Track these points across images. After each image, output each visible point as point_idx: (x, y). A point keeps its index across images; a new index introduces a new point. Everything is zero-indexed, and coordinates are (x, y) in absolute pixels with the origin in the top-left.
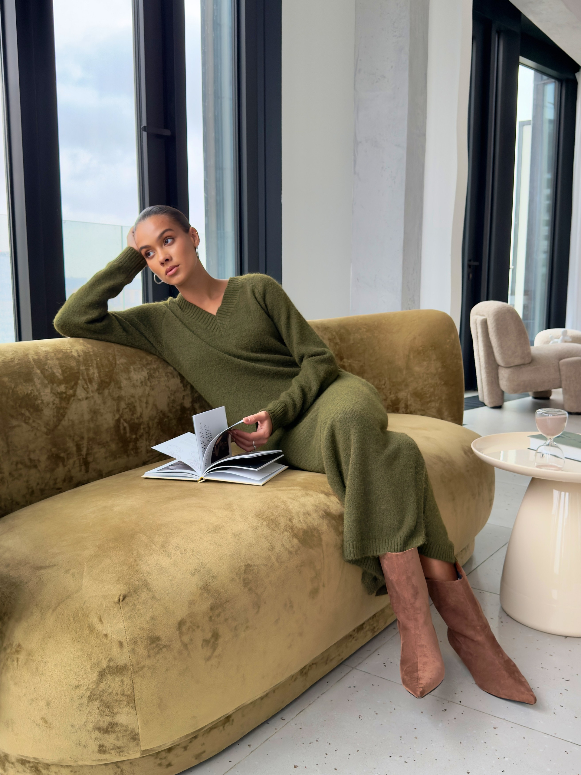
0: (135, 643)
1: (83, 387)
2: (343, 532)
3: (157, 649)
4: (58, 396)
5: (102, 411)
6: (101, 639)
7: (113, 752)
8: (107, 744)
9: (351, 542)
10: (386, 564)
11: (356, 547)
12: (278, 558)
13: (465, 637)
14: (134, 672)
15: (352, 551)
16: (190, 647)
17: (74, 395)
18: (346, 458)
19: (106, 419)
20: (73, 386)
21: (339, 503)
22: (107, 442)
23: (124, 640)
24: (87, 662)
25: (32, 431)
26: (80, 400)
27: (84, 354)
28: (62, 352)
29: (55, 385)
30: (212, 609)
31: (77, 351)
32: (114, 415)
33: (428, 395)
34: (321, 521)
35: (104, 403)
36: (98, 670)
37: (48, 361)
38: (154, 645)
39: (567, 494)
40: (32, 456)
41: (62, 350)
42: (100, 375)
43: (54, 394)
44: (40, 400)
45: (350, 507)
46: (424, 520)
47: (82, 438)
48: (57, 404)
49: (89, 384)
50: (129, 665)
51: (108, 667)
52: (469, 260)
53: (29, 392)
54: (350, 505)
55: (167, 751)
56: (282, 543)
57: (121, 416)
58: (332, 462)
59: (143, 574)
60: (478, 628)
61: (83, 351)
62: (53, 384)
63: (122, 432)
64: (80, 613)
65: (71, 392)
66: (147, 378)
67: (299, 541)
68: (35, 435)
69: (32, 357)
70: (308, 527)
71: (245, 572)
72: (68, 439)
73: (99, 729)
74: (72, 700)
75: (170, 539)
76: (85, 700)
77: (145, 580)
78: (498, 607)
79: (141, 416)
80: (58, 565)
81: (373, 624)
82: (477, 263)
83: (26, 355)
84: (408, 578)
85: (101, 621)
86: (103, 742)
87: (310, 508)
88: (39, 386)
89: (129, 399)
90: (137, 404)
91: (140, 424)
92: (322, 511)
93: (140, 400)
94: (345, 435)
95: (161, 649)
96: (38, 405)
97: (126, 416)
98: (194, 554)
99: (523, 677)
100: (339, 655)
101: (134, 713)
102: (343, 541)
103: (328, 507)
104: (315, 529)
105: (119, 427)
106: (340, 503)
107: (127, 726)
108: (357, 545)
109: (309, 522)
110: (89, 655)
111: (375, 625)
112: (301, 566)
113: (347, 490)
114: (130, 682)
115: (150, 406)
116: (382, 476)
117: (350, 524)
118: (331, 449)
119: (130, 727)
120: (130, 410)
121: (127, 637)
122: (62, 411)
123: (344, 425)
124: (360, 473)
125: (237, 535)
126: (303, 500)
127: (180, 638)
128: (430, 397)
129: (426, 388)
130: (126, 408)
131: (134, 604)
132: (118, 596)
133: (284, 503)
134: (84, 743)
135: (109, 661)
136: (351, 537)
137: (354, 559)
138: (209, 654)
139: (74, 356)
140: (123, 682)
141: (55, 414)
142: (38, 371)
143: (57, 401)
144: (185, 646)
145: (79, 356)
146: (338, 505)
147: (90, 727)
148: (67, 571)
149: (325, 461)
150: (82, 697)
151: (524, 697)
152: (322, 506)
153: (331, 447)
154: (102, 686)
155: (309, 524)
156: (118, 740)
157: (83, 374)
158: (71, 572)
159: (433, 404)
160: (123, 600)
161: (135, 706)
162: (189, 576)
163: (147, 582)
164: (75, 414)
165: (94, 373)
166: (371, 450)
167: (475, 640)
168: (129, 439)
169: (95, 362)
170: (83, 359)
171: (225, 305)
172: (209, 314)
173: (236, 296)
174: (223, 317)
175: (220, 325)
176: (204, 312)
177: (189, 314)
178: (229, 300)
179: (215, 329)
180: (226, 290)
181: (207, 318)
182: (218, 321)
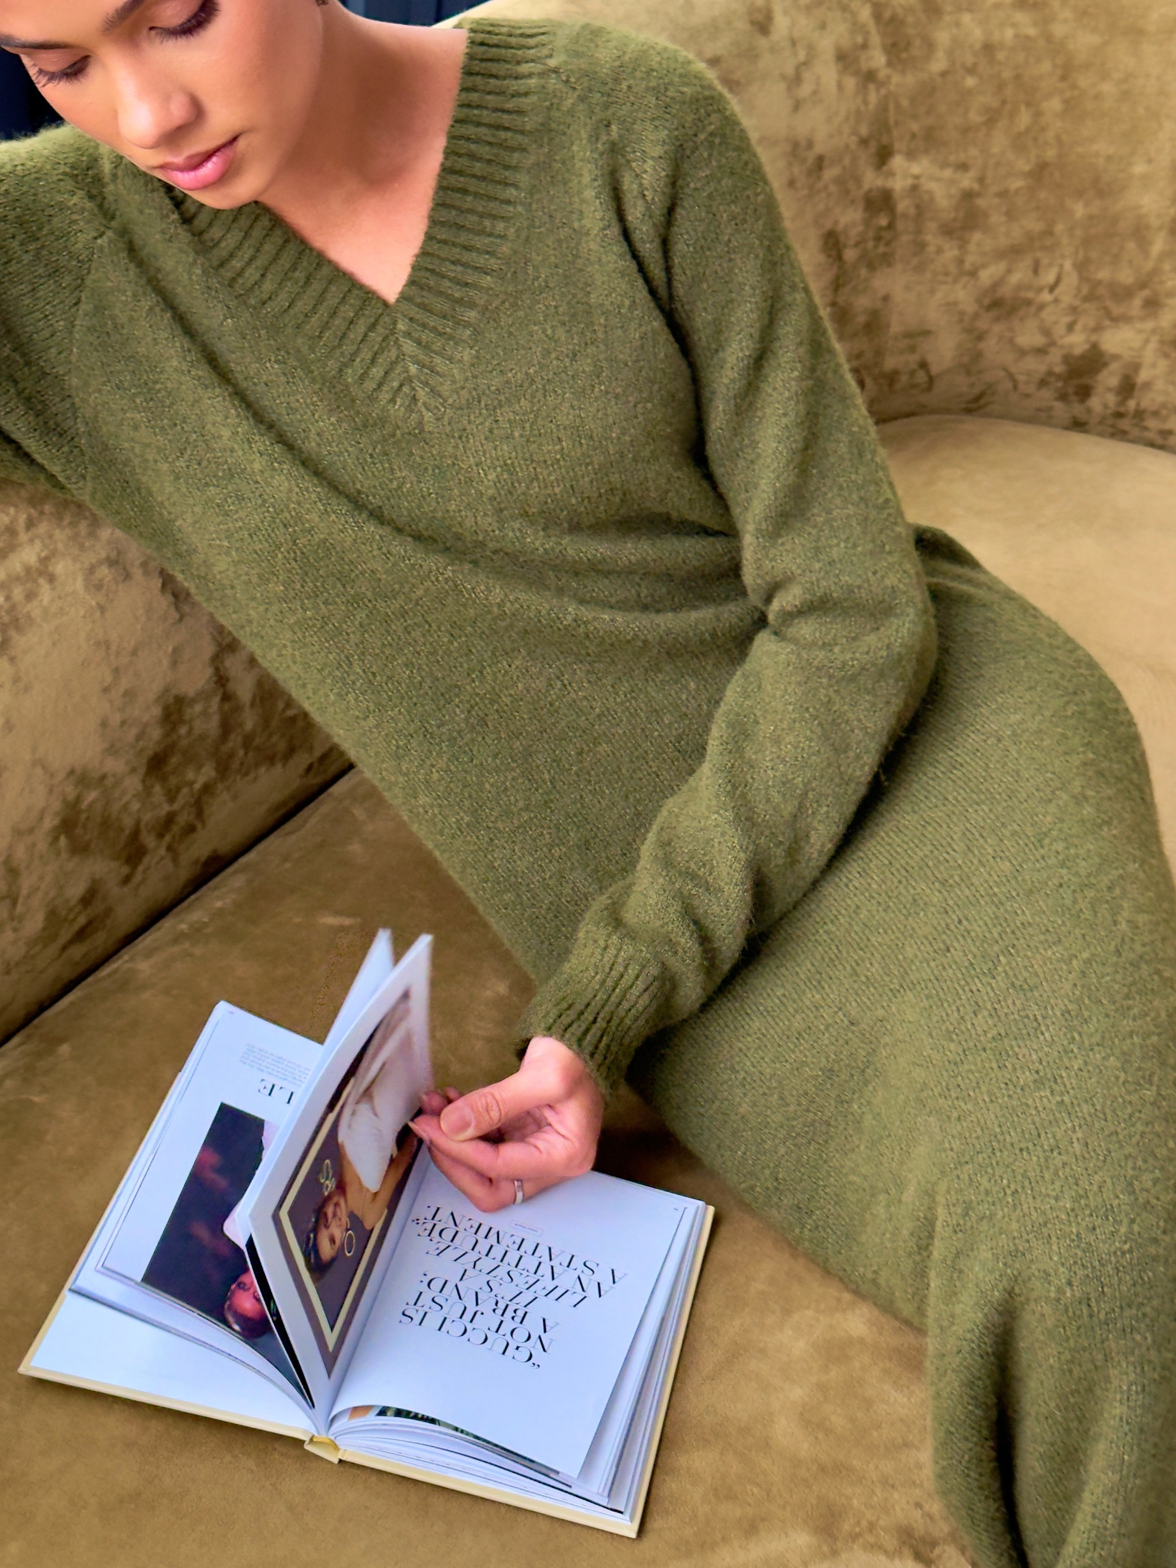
171: (445, 242)
172: (355, 292)
173: (511, 193)
174: (434, 330)
175: (413, 369)
176: (325, 271)
177: (237, 264)
178: (471, 211)
179: (385, 388)
180: (452, 137)
181: (341, 314)
182: (409, 346)
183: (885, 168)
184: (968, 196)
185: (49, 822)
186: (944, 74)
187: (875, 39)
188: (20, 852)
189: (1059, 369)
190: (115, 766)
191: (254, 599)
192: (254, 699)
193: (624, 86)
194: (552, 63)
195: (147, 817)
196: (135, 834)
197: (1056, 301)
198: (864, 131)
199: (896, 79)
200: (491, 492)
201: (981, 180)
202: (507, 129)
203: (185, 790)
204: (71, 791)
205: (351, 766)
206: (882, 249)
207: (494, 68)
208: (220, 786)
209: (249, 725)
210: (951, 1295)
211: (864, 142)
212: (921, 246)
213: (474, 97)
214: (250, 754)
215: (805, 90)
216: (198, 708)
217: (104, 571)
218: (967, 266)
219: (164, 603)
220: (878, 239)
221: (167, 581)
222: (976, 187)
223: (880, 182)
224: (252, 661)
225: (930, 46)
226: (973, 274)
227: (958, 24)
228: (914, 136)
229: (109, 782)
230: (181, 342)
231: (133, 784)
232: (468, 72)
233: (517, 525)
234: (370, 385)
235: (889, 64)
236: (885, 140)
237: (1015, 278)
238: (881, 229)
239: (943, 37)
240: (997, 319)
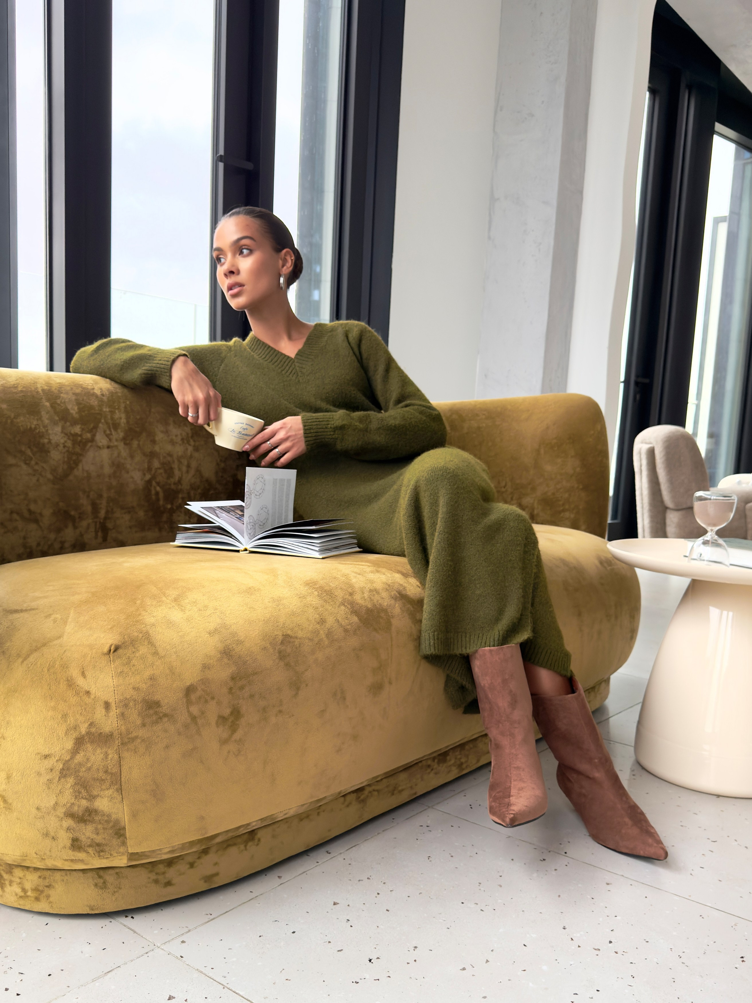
0: (126, 706)
1: (105, 432)
2: (421, 621)
3: (154, 718)
4: (71, 438)
5: (128, 466)
6: (81, 697)
7: (90, 850)
8: (83, 838)
9: (432, 632)
10: (477, 666)
11: (438, 639)
12: (329, 634)
13: (579, 773)
14: (122, 744)
15: (432, 644)
16: (200, 722)
17: (92, 440)
18: (431, 528)
19: (132, 478)
20: (92, 429)
21: (419, 587)
22: (133, 507)
23: (111, 700)
24: (60, 725)
25: (34, 475)
26: (99, 447)
27: (109, 394)
28: (82, 387)
29: (68, 424)
30: (233, 678)
31: (101, 389)
32: (144, 475)
33: (561, 503)
34: (393, 602)
35: (132, 457)
36: (74, 737)
37: (62, 395)
38: (151, 712)
39: (731, 614)
40: (33, 507)
41: (82, 384)
42: (128, 422)
43: (66, 434)
44: (46, 439)
45: (433, 587)
46: (531, 613)
47: (100, 496)
48: (69, 448)
49: (112, 430)
50: (116, 734)
51: (88, 733)
52: (637, 376)
53: (33, 426)
54: (433, 585)
55: (166, 864)
56: (337, 618)
57: (153, 477)
58: (414, 534)
59: (145, 626)
60: (596, 761)
61: (108, 390)
62: (65, 423)
63: (154, 497)
64: (58, 663)
65: (89, 435)
66: (190, 435)
67: (360, 620)
68: (38, 480)
69: (41, 386)
70: (374, 605)
71: (282, 643)
72: (81, 494)
73: (70, 815)
74: (39, 774)
75: (187, 594)
76: (56, 774)
77: (147, 633)
78: (633, 759)
79: (180, 481)
80: (37, 609)
81: (461, 758)
82: (647, 381)
83: (34, 383)
84: (505, 682)
85: (83, 674)
86: (77, 835)
87: (379, 585)
88: (46, 422)
89: (165, 457)
90: (175, 466)
92: (395, 592)
93: (180, 462)
94: (432, 497)
95: (161, 718)
96: (44, 445)
97: (159, 479)
98: (216, 613)
99: (653, 828)
100: (411, 787)
101: (119, 798)
102: (420, 631)
103: (405, 588)
104: (385, 611)
105: (150, 491)
106: (421, 587)
107: (109, 816)
108: (440, 636)
109: (375, 601)
110: (65, 716)
111: (463, 760)
112: (360, 650)
113: (430, 565)
114: (116, 757)
115: (192, 472)
116: (478, 551)
117: (431, 609)
118: (414, 518)
119: (114, 816)
120: (166, 471)
121: (116, 697)
122: (74, 458)
123: (431, 484)
124: (448, 544)
125: (278, 601)
126: (371, 576)
127: (188, 708)
128: (563, 505)
130: (159, 468)
131: (129, 658)
132: (108, 646)
133: (346, 575)
134: (52, 834)
135: (89, 725)
136: (432, 626)
137: (434, 653)
138: (225, 735)
139: (96, 394)
140: (106, 755)
141: (66, 459)
142: (48, 404)
143: (69, 444)
144: (194, 718)
145: (103, 395)
146: (418, 589)
147: (61, 811)
148: (49, 616)
149: (405, 533)
150: (51, 770)
151: (650, 851)
152: (396, 586)
153: (413, 515)
154: (79, 758)
155: (376, 603)
156: (98, 834)
157: (106, 417)
158: (53, 617)
159: (567, 514)
160: (115, 651)
161: (121, 789)
162: (206, 636)
163: (149, 635)
164: (93, 464)
165: (121, 418)
166: (465, 517)
167: (591, 776)
168: (162, 509)
169: (123, 405)
170: (108, 399)
171: (307, 346)
172: (286, 357)
175: (298, 369)
176: (279, 354)
179: (291, 374)
181: (283, 361)
182: (297, 364)
234: (288, 374)
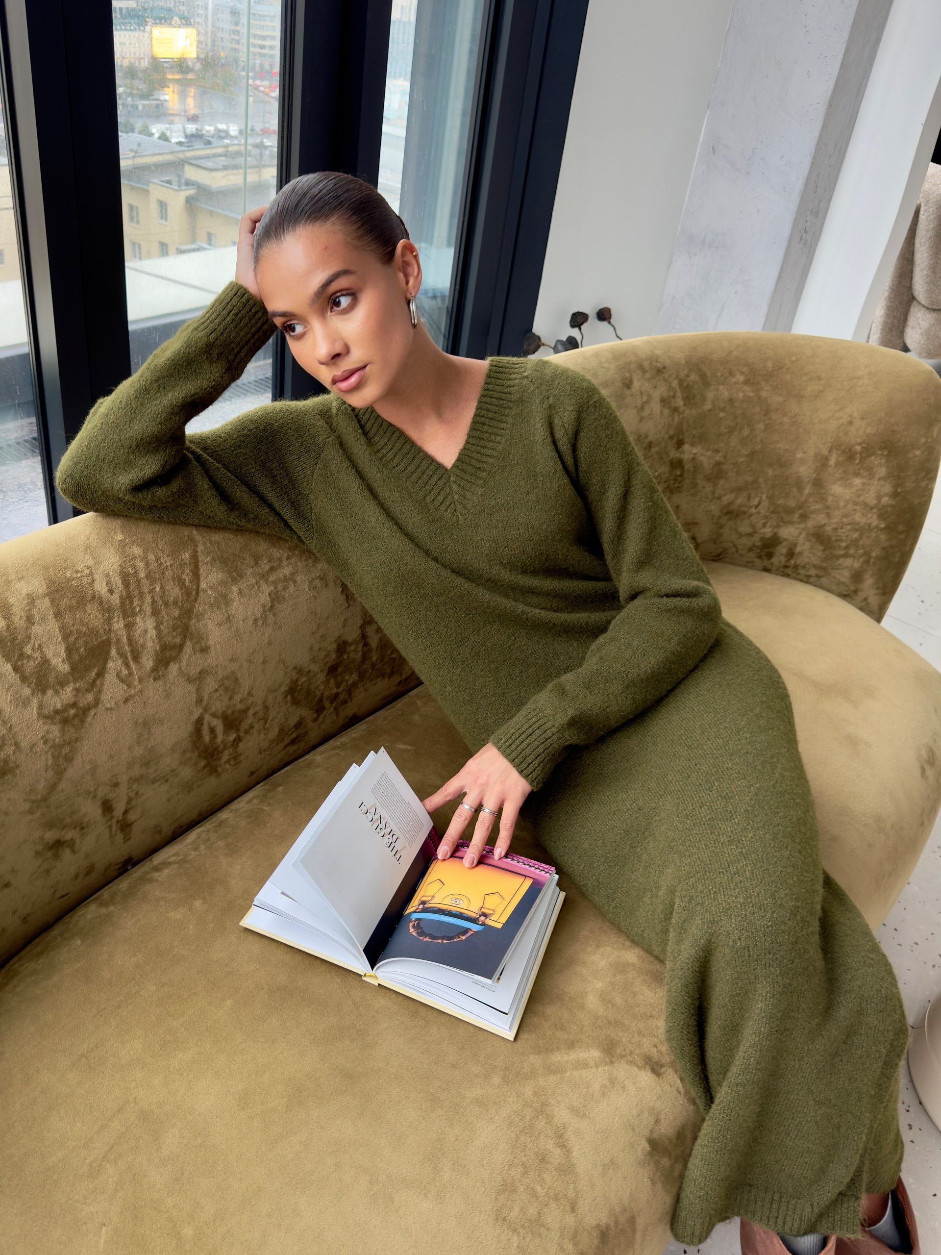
1: (118, 675)
4: (57, 718)
5: (162, 714)
17: (96, 703)
20: (94, 681)
22: (173, 770)
26: (110, 709)
27: (121, 583)
28: (70, 588)
29: (50, 692)
31: (108, 575)
34: (640, 1176)
35: (168, 695)
41: (70, 580)
42: (159, 633)
43: (46, 717)
44: (11, 745)
47: (116, 785)
48: (54, 740)
49: (132, 664)
57: (206, 710)
61: (121, 572)
62: (44, 693)
63: (207, 738)
65: (89, 697)
66: (269, 606)
72: (81, 801)
79: (250, 693)
89: (225, 667)
90: (243, 673)
91: (245, 711)
92: (644, 1142)
93: (251, 662)
96: (6, 760)
97: (217, 706)
105: (200, 731)
109: (612, 1196)
115: (271, 667)
120: (227, 689)
122: (65, 751)
129: (843, 530)
130: (217, 690)
139: (99, 593)
141: (50, 762)
143: (55, 732)
145: (111, 591)
146: (678, 1102)
152: (645, 1120)
155: (614, 1203)
157: (118, 641)
164: (100, 743)
165: (146, 632)
168: (221, 747)
169: (149, 597)
170: (120, 594)
171: (474, 444)
172: (434, 464)
173: (504, 425)
174: (467, 480)
175: (456, 497)
176: (421, 454)
177: (384, 451)
178: (486, 432)
179: (443, 505)
180: (480, 402)
181: (427, 473)
182: (455, 487)
183: (680, 449)
184: (718, 464)
185: (284, 688)
186: (710, 411)
187: (679, 394)
188: (270, 699)
189: (758, 544)
190: (314, 667)
191: (380, 594)
192: (377, 647)
193: (556, 383)
194: (525, 374)
195: (326, 694)
196: (321, 700)
197: (758, 513)
198: (671, 432)
199: (687, 412)
200: (486, 552)
201: (725, 457)
202: (504, 400)
203: (344, 684)
204: (294, 676)
205: (420, 683)
206: (677, 485)
207: (500, 376)
208: (360, 685)
209: (374, 659)
210: (679, 942)
211: (671, 438)
212: (694, 485)
213: (491, 387)
214: (374, 672)
215: (646, 413)
216: (353, 648)
217: (318, 581)
218: (716, 495)
219: (342, 599)
220: (675, 480)
221: (344, 587)
222: (722, 460)
223: (677, 455)
224: (379, 630)
225: (704, 399)
226: (719, 498)
227: (717, 390)
228: (694, 436)
229: (311, 674)
230: (358, 481)
231: (322, 677)
232: (489, 376)
233: (497, 568)
234: (437, 503)
235: (685, 405)
236: (681, 437)
237: (739, 501)
238: (677, 476)
239: (710, 395)
240: (730, 519)
